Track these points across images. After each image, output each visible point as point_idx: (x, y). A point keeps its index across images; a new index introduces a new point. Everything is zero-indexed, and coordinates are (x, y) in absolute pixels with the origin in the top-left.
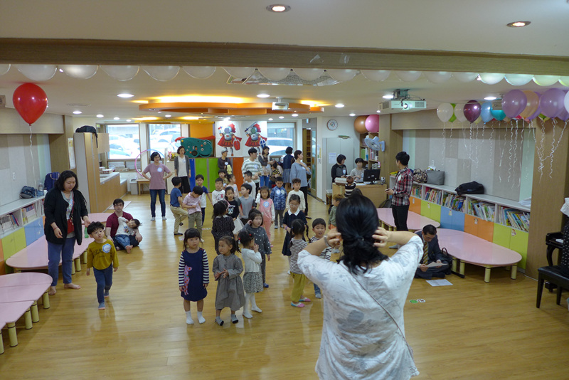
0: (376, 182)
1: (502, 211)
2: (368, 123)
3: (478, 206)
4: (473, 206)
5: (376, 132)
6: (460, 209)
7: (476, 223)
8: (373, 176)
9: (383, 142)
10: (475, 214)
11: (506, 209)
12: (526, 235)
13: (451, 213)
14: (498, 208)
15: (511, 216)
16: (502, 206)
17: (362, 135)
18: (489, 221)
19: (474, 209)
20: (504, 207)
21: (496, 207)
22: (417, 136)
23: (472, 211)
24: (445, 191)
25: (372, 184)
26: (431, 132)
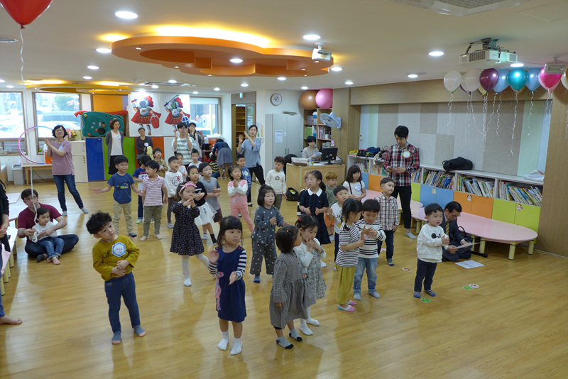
0: (333, 162)
1: (503, 186)
2: (320, 98)
3: (471, 183)
4: (464, 182)
5: (328, 108)
6: (446, 186)
7: (469, 199)
8: (331, 155)
9: (339, 118)
10: (467, 190)
11: (507, 183)
12: (537, 209)
13: (434, 191)
14: (498, 183)
15: (515, 191)
16: (502, 181)
17: (308, 112)
18: (488, 197)
19: (465, 186)
20: (505, 182)
21: (496, 182)
22: (380, 112)
23: (463, 187)
24: (425, 169)
25: (330, 164)
26: (400, 107)
